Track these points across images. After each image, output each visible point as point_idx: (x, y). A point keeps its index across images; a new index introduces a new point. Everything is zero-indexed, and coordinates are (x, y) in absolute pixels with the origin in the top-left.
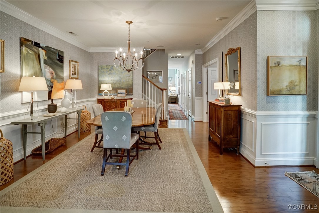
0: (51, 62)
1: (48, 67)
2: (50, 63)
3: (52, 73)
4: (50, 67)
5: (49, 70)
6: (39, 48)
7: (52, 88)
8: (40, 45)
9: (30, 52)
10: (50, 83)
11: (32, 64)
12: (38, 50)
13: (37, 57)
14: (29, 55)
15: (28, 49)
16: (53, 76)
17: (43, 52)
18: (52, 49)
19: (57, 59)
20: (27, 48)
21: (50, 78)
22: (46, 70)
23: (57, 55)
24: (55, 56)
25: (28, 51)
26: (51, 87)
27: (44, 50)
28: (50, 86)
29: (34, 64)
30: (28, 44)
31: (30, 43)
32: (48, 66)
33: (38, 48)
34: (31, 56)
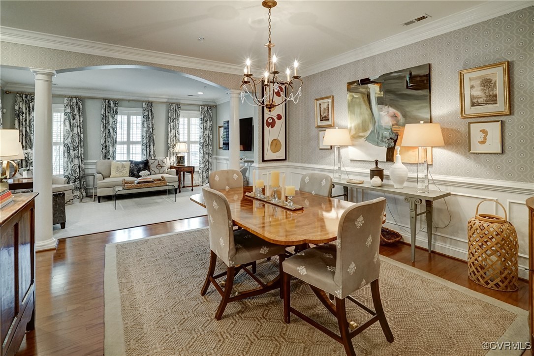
0: (392, 97)
1: (386, 107)
2: (391, 100)
3: (396, 116)
4: (391, 105)
5: (388, 112)
6: (368, 85)
7: (395, 141)
8: (370, 79)
9: (355, 96)
10: (390, 134)
11: (359, 111)
12: (367, 88)
13: (365, 98)
14: (354, 100)
15: (353, 94)
16: (398, 121)
17: (376, 88)
18: (392, 75)
19: (407, 87)
20: (351, 93)
21: (391, 125)
22: (382, 113)
23: (408, 79)
24: (401, 83)
25: (353, 96)
26: (392, 141)
27: (377, 83)
28: (391, 139)
29: (361, 110)
30: (353, 87)
31: (356, 84)
32: (386, 105)
33: (366, 85)
34: (358, 100)
